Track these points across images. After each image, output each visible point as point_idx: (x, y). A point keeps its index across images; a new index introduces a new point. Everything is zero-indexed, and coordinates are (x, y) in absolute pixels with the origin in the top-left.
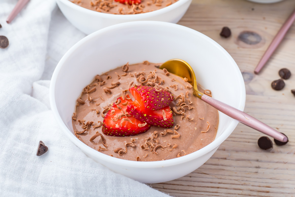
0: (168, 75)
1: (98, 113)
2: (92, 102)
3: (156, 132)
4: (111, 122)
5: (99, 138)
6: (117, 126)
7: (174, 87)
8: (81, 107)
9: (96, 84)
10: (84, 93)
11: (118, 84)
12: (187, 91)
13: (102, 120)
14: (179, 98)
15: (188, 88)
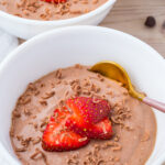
0: (102, 80)
1: (36, 127)
2: (28, 114)
3: (96, 145)
4: (51, 138)
5: (40, 155)
6: (57, 143)
7: (111, 94)
8: (17, 120)
9: (30, 93)
10: (18, 104)
11: (53, 94)
12: (124, 98)
13: (40, 135)
14: (116, 105)
15: (125, 94)
